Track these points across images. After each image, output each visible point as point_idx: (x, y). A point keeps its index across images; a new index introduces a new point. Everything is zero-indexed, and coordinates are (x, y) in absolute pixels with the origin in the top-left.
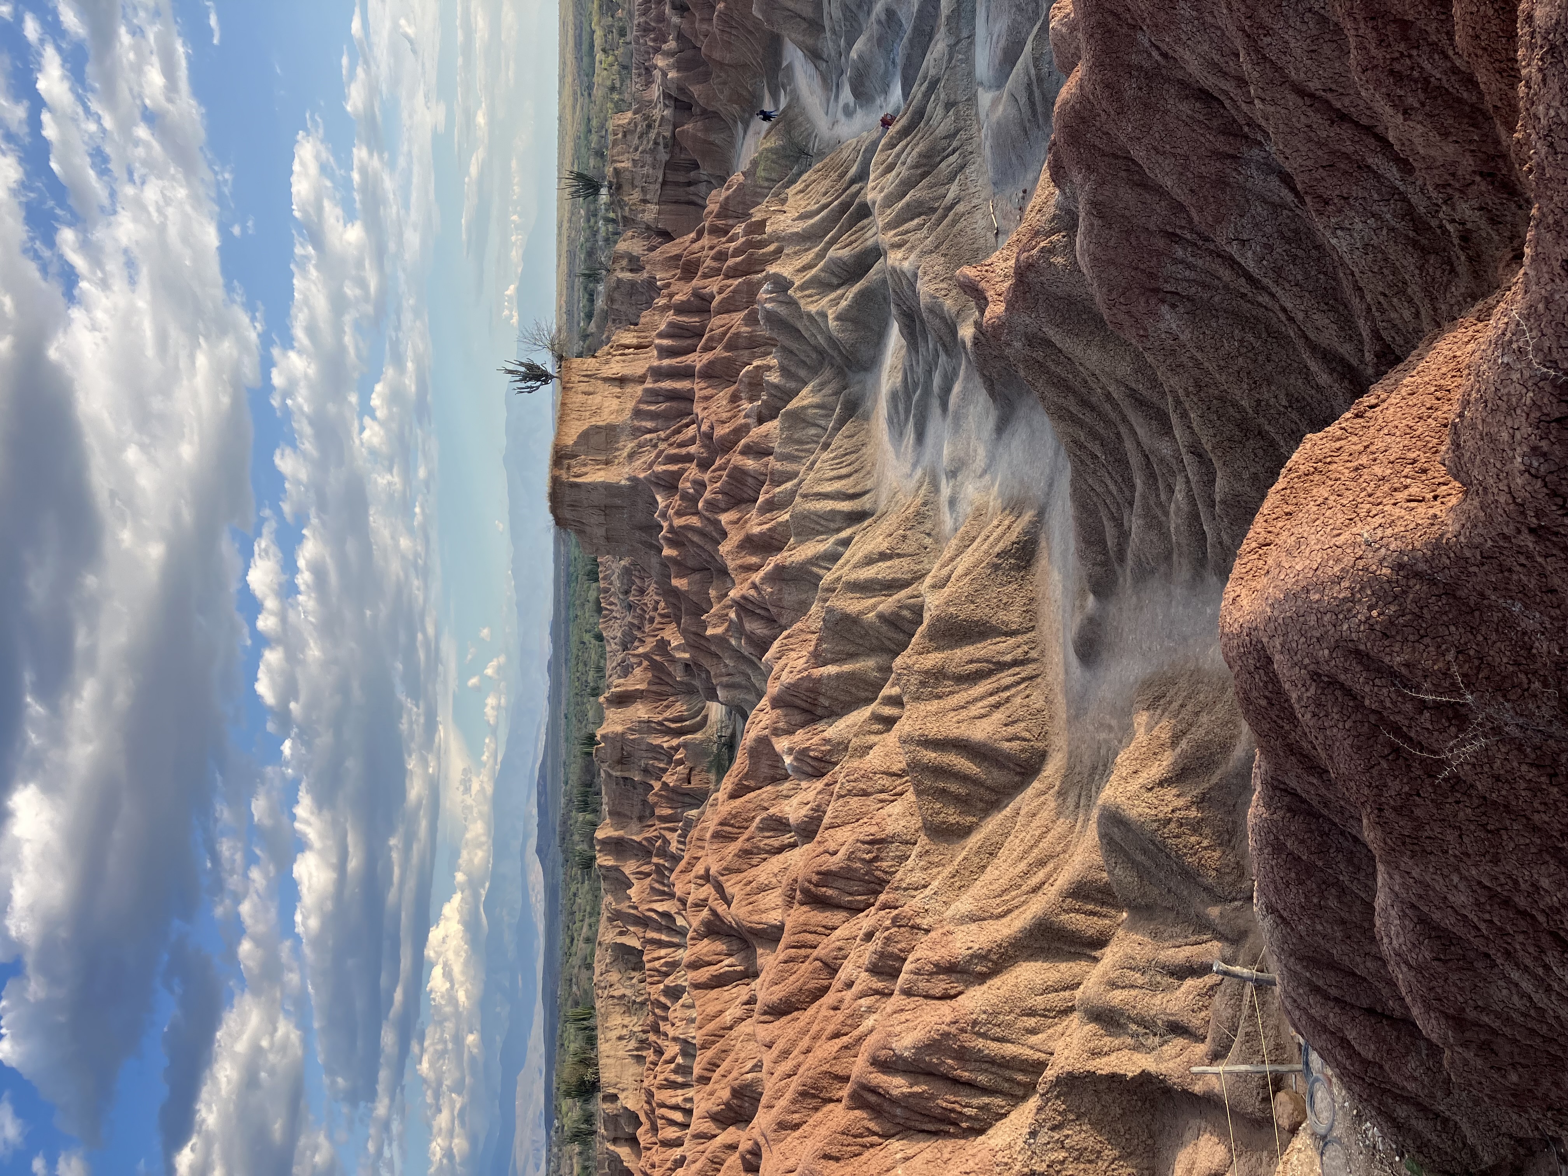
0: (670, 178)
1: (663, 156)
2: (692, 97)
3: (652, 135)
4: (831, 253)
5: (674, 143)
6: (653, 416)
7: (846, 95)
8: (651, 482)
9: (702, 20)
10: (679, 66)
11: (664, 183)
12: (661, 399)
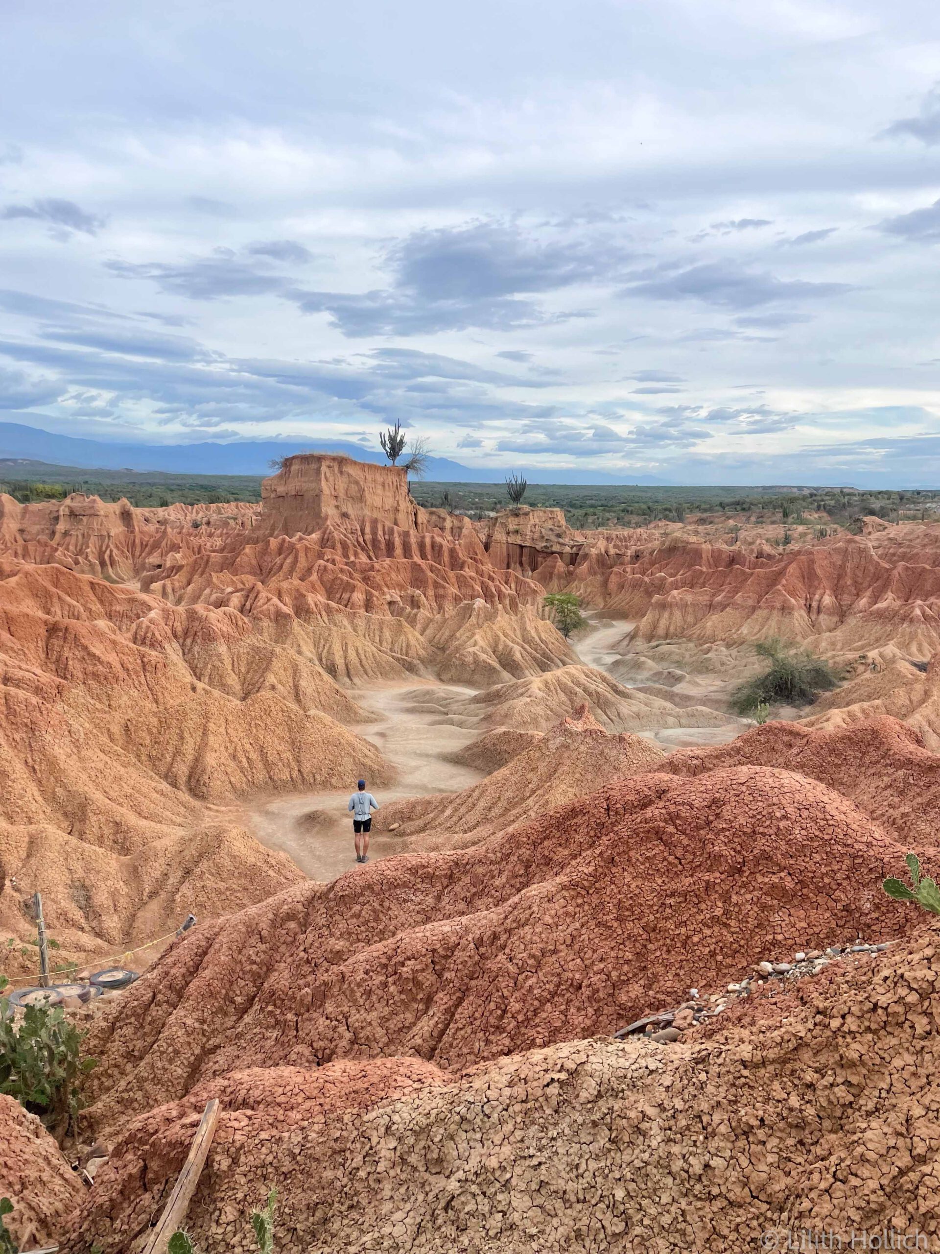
0: (525, 551)
1: (540, 545)
2: (580, 565)
3: (553, 538)
4: (516, 646)
5: (548, 553)
6: (374, 532)
7: (609, 659)
8: (326, 529)
9: (633, 569)
10: (600, 555)
11: (521, 547)
12: (387, 537)
